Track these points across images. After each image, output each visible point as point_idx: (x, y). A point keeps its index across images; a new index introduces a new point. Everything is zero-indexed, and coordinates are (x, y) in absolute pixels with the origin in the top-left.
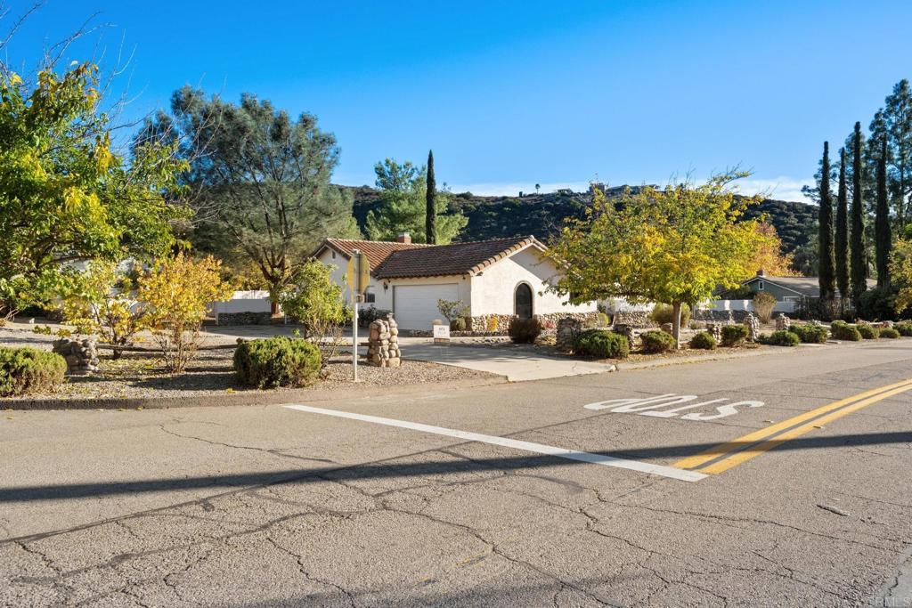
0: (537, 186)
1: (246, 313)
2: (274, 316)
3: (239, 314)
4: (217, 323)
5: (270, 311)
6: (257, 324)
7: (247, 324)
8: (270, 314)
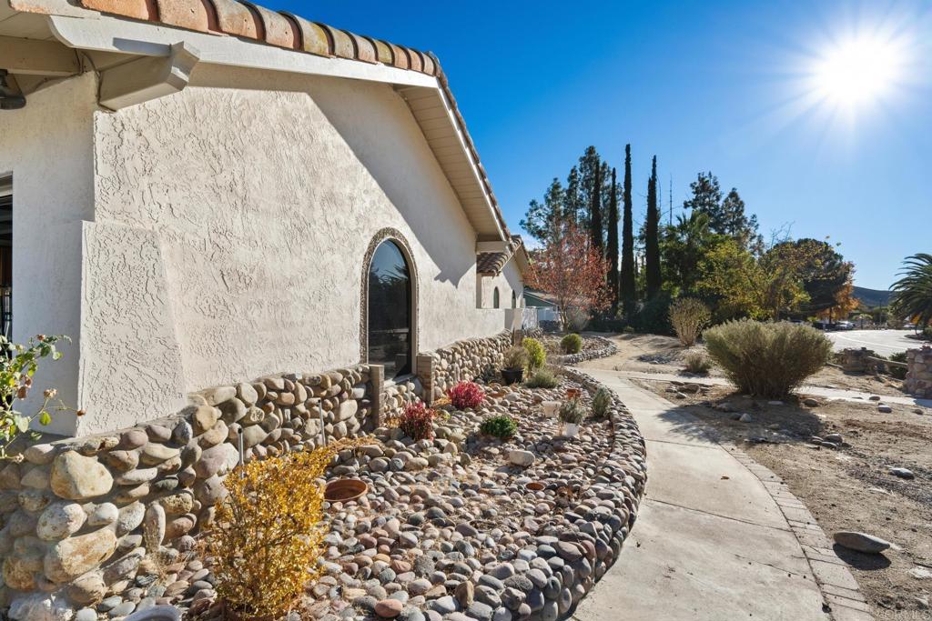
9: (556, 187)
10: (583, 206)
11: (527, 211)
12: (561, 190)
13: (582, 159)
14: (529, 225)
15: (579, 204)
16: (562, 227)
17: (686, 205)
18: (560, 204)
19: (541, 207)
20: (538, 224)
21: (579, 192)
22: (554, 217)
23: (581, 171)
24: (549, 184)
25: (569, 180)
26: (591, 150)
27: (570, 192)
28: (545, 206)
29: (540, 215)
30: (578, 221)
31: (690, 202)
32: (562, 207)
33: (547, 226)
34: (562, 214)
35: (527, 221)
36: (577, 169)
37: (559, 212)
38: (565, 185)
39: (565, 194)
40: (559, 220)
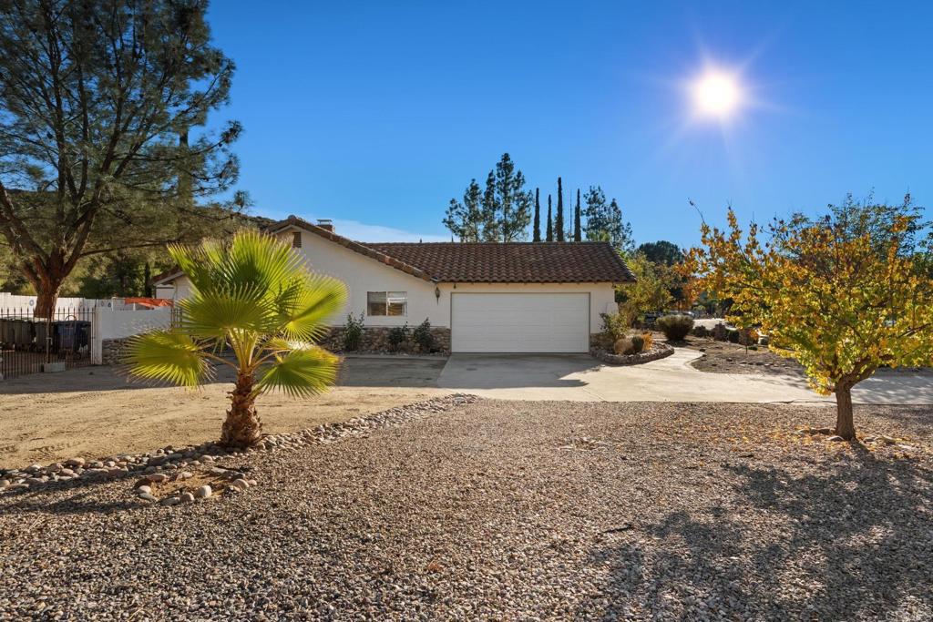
9: (475, 188)
11: (448, 209)
12: (479, 191)
13: (499, 165)
19: (461, 206)
20: (457, 222)
21: (496, 195)
23: (498, 176)
25: (487, 183)
26: (506, 157)
27: (487, 194)
28: (464, 206)
29: (459, 213)
32: (480, 208)
35: (448, 219)
39: (483, 196)
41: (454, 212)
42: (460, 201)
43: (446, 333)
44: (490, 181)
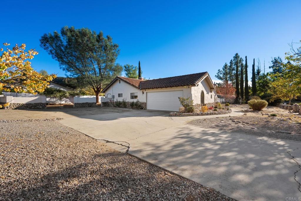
0: (149, 78)
1: (86, 103)
2: (97, 104)
3: (83, 103)
4: (74, 107)
5: (96, 102)
6: (91, 107)
7: (86, 107)
8: (96, 103)
9: (226, 65)
10: (234, 70)
11: (217, 72)
12: (228, 66)
13: (234, 57)
14: (218, 76)
15: (233, 69)
16: (228, 76)
17: (270, 67)
18: (227, 70)
19: (222, 71)
20: (220, 76)
21: (233, 66)
22: (225, 74)
23: (234, 61)
24: (224, 64)
25: (230, 63)
26: (237, 54)
27: (230, 66)
28: (223, 71)
29: (221, 73)
30: (233, 74)
31: (271, 66)
32: (228, 71)
33: (223, 76)
34: (228, 73)
35: (217, 75)
36: (233, 60)
37: (227, 72)
38: (229, 64)
39: (229, 67)
40: (227, 74)
41: (219, 73)
42: (221, 69)
43: (145, 104)
44: (231, 63)
